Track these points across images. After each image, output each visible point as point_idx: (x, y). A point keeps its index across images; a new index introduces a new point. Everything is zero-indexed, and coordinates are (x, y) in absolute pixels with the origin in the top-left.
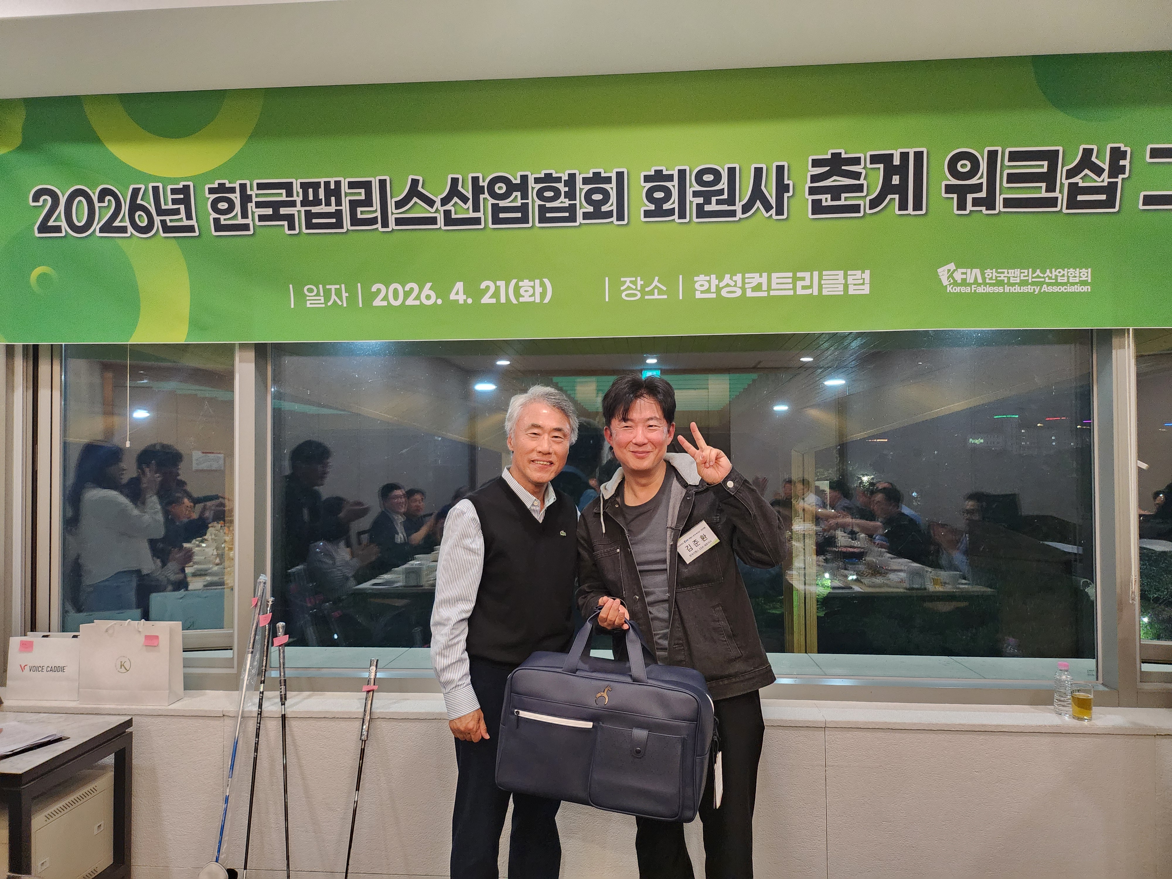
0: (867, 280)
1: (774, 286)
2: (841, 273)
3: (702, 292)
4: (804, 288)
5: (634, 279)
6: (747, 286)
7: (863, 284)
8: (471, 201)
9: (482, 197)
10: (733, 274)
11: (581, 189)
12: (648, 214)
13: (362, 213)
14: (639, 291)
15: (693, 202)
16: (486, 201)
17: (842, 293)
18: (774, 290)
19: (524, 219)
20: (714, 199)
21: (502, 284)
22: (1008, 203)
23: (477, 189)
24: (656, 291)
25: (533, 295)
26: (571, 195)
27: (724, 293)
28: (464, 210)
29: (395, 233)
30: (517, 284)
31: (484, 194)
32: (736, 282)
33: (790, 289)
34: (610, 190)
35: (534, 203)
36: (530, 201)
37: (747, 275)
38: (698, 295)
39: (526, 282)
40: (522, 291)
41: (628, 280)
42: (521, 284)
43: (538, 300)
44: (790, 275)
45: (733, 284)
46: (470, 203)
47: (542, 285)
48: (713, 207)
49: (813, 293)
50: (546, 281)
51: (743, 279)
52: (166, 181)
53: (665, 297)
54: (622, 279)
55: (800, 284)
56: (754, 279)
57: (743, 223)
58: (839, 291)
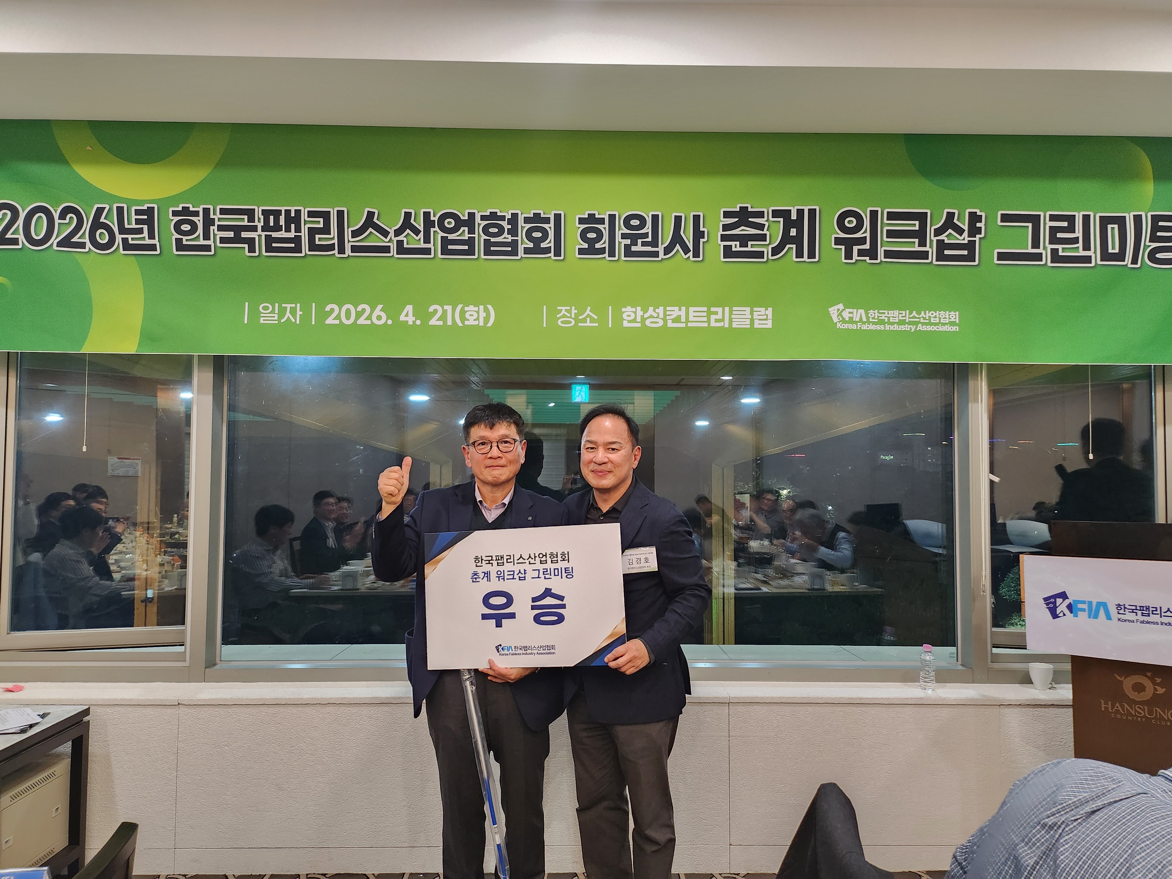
0: (770, 316)
1: (691, 318)
2: (748, 309)
3: (629, 321)
4: (717, 321)
5: (569, 308)
6: (668, 317)
7: (766, 319)
8: (422, 233)
9: (432, 230)
10: (656, 308)
11: (522, 228)
12: (581, 251)
13: (320, 239)
14: (572, 318)
15: (621, 243)
16: (436, 234)
17: (749, 326)
18: (691, 322)
19: (471, 252)
20: (640, 241)
21: (449, 308)
22: (888, 254)
23: (428, 223)
24: (588, 319)
25: (478, 319)
26: (513, 232)
27: (648, 323)
28: (416, 241)
29: (351, 259)
30: (463, 308)
31: (435, 227)
32: (658, 314)
33: (705, 322)
34: (548, 229)
35: (480, 238)
36: (476, 236)
37: (668, 308)
38: (626, 324)
39: (471, 307)
40: (467, 315)
41: (564, 308)
42: (466, 309)
43: (482, 324)
44: (705, 309)
45: (655, 315)
46: (421, 235)
47: (486, 310)
48: (639, 248)
49: (724, 326)
50: (489, 307)
51: (665, 311)
52: (131, 202)
53: (597, 325)
54: (558, 308)
55: (713, 317)
56: (675, 311)
57: (665, 262)
58: (746, 324)
